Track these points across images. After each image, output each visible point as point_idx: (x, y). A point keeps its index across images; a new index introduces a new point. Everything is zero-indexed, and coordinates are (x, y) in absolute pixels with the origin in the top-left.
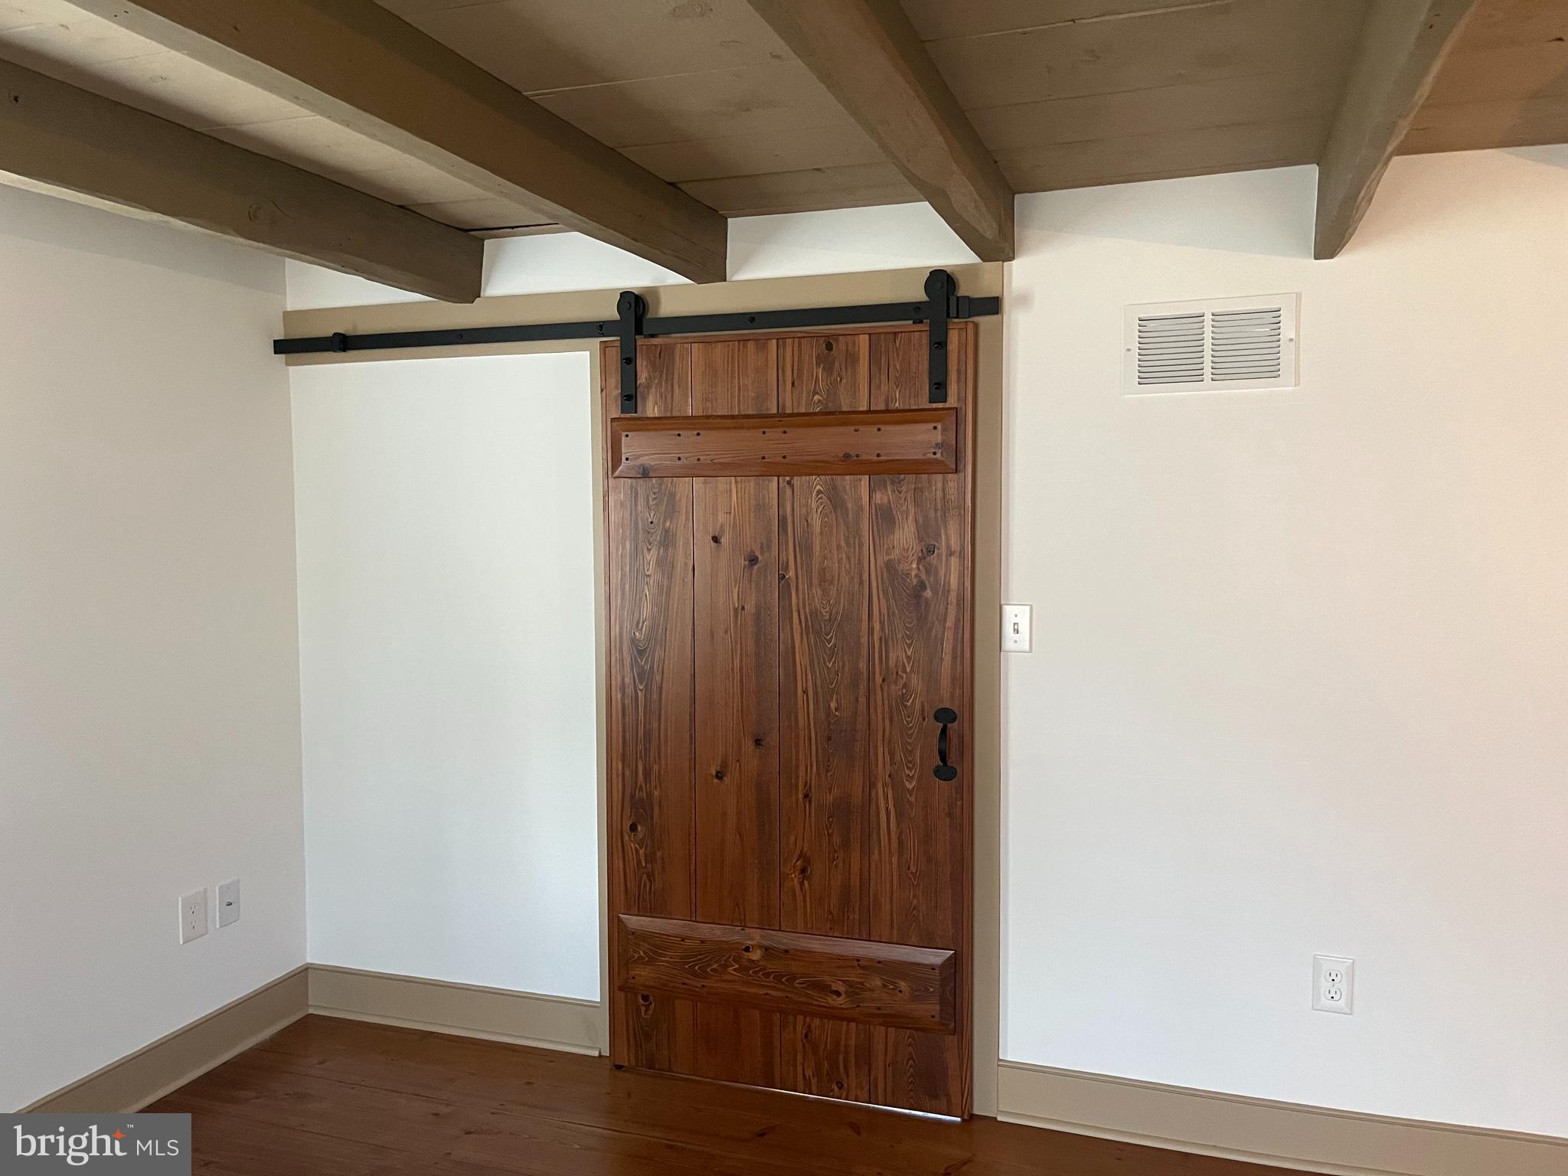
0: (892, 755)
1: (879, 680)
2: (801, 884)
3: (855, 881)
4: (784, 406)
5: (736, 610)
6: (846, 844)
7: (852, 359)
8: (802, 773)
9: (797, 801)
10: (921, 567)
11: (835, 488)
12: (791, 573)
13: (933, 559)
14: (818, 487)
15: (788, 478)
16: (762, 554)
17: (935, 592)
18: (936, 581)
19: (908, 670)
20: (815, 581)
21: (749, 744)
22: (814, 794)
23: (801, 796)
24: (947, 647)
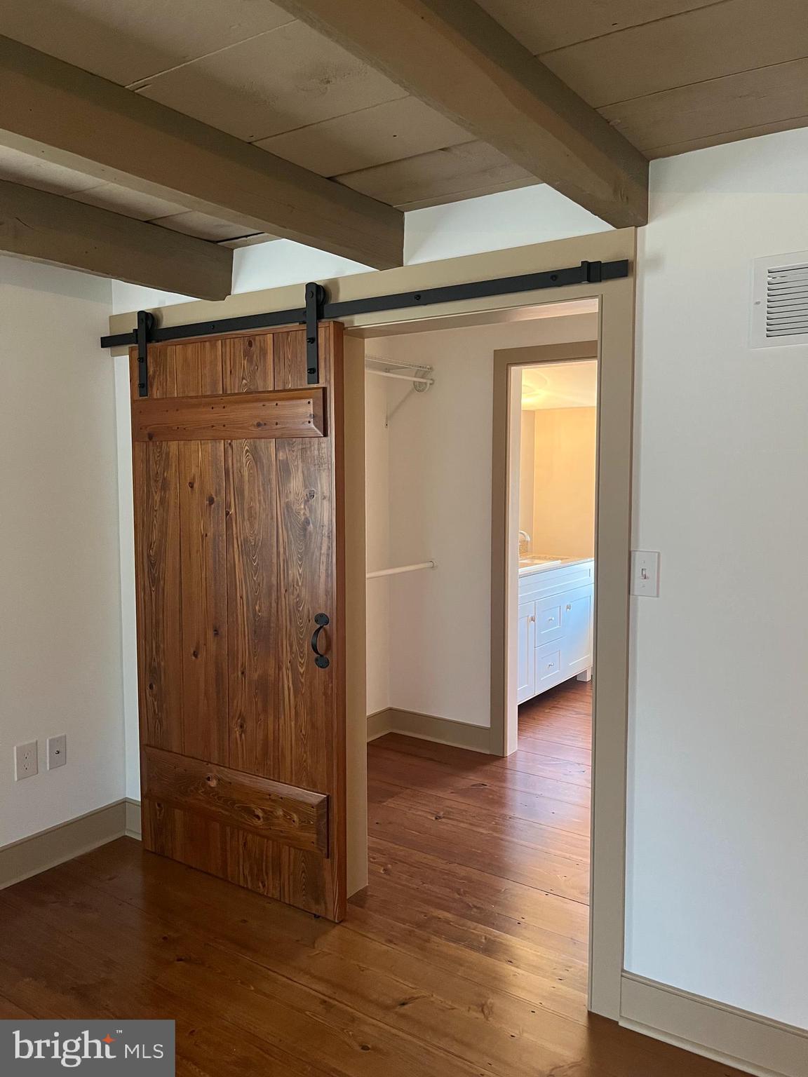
0: (291, 646)
1: (283, 590)
2: (241, 736)
3: (271, 738)
4: (226, 389)
5: (202, 536)
6: (265, 710)
7: (263, 352)
8: (240, 657)
9: (238, 676)
10: (306, 507)
11: (255, 447)
12: (232, 511)
13: (312, 501)
14: (247, 448)
15: (229, 441)
16: (217, 497)
17: (315, 527)
18: (315, 518)
19: (300, 584)
20: (246, 517)
21: (210, 633)
22: (247, 672)
23: (240, 673)
24: (323, 568)
